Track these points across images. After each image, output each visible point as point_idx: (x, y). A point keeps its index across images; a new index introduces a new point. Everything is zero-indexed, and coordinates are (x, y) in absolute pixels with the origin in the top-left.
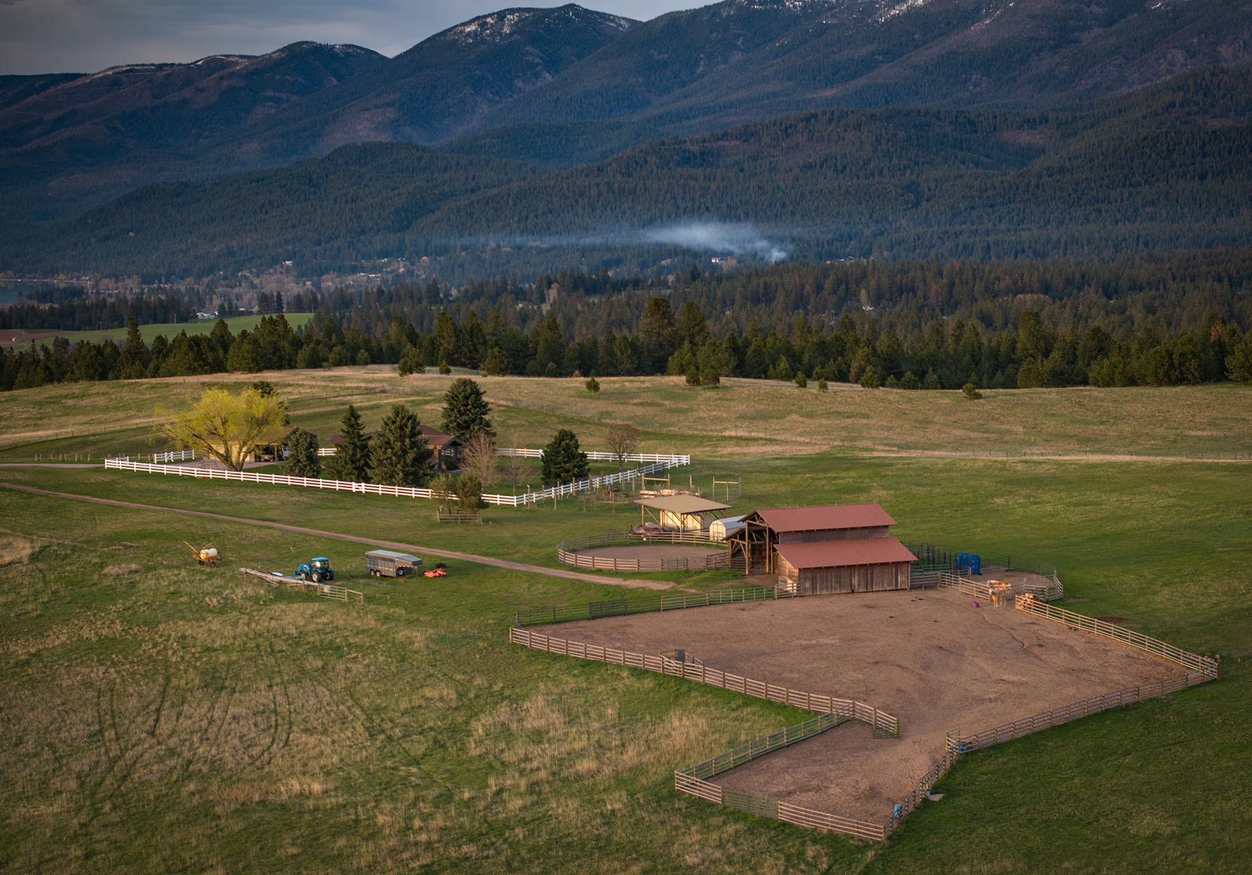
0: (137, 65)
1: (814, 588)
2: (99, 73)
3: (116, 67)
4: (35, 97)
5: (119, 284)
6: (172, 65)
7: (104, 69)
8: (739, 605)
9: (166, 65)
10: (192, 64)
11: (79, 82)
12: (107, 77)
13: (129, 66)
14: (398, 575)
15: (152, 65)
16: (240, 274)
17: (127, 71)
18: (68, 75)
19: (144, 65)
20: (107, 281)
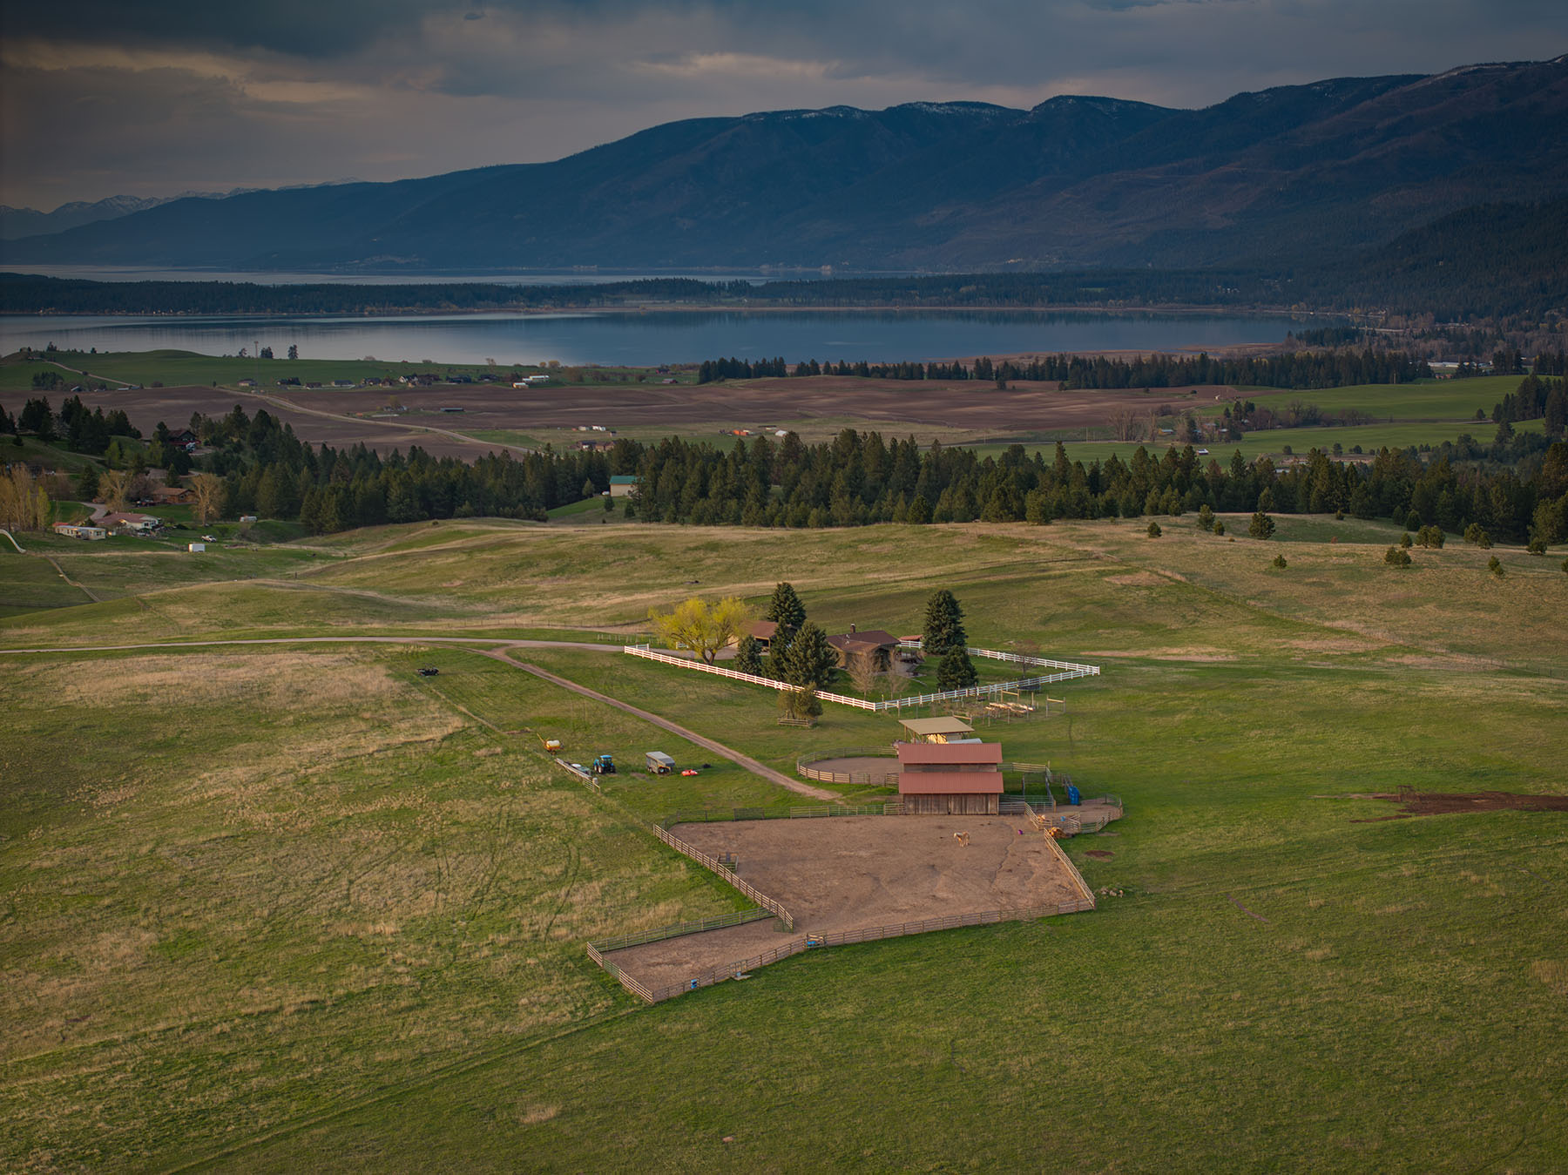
0: (1486, 65)
1: (916, 809)
2: (1442, 75)
3: (1463, 67)
4: (1368, 102)
5: (1410, 322)
6: (1527, 63)
7: (1448, 69)
8: (845, 819)
9: (1519, 63)
10: (1550, 61)
11: (1419, 84)
12: (1451, 79)
13: (1477, 65)
14: (660, 773)
15: (1504, 63)
16: (1547, 313)
17: (1474, 71)
18: (1409, 76)
19: (1494, 64)
20: (1396, 318)
